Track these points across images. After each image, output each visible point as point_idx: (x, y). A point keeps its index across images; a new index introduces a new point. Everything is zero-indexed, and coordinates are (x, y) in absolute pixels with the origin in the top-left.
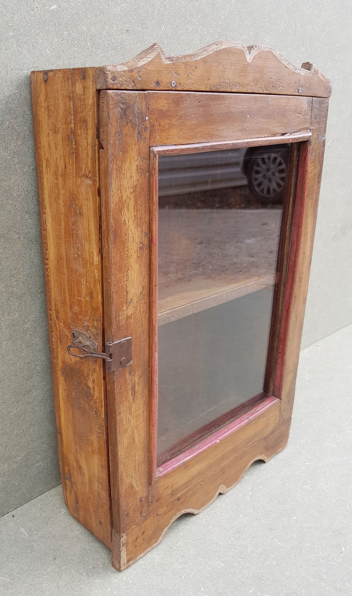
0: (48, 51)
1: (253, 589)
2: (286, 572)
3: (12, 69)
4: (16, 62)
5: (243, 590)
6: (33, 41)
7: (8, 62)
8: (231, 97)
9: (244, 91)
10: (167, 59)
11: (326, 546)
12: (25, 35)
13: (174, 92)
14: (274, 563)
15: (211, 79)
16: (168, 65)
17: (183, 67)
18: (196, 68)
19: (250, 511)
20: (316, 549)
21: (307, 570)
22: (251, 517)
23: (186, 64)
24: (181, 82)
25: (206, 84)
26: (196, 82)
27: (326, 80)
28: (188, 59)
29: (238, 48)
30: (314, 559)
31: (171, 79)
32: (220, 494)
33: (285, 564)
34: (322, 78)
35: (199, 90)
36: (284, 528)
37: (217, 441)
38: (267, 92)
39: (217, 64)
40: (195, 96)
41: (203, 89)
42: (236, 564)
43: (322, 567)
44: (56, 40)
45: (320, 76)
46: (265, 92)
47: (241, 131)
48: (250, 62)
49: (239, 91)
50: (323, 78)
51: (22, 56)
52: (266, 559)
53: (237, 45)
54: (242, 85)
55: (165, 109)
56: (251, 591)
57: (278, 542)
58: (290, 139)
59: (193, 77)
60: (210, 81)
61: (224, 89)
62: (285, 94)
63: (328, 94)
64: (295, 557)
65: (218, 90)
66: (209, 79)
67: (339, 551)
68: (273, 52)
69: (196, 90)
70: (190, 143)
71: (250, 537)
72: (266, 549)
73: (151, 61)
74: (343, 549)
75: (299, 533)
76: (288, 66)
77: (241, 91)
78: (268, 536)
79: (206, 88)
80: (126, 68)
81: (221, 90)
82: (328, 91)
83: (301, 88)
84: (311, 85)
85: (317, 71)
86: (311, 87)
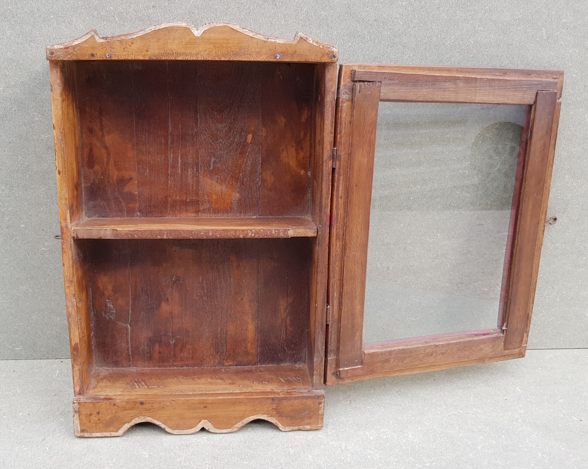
0: (81, 26)
3: (54, 39)
4: (56, 35)
6: (69, 20)
7: (50, 35)
9: (192, 59)
10: (101, 38)
12: (63, 17)
15: (150, 51)
16: (103, 43)
17: (118, 44)
18: (133, 44)
23: (121, 42)
24: (116, 54)
25: (145, 54)
26: (132, 53)
27: (323, 46)
28: (123, 38)
29: (182, 26)
31: (106, 52)
32: (203, 429)
34: (315, 44)
35: (137, 59)
38: (225, 59)
39: (155, 40)
41: (142, 58)
44: (87, 18)
45: (311, 42)
48: (198, 36)
49: (186, 59)
50: (317, 44)
51: (61, 30)
53: (179, 24)
54: (189, 54)
59: (129, 50)
63: (331, 59)
66: (148, 51)
68: (230, 26)
69: (134, 59)
73: (85, 41)
76: (255, 37)
79: (144, 57)
80: (62, 47)
81: (163, 59)
82: (330, 56)
83: (280, 55)
84: (296, 51)
85: (305, 39)
86: (297, 54)
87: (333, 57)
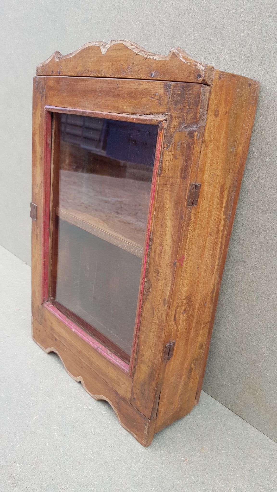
1: (3, 396)
2: (10, 418)
5: (4, 391)
8: (88, 80)
9: (99, 75)
10: (57, 58)
11: (24, 452)
13: (57, 76)
14: (19, 411)
15: (78, 68)
16: (57, 61)
17: (64, 62)
18: (70, 62)
19: (67, 405)
20: (23, 443)
21: (7, 432)
22: (62, 404)
23: (66, 60)
24: (62, 71)
25: (75, 71)
26: (70, 70)
27: (191, 63)
28: (67, 57)
29: (96, 45)
30: (15, 439)
31: (58, 69)
32: (80, 382)
33: (16, 418)
34: (184, 61)
35: (71, 75)
36: (48, 425)
37: (73, 329)
38: (118, 76)
39: (81, 58)
40: (67, 79)
41: (73, 75)
42: (24, 390)
43: (6, 443)
45: (181, 59)
46: (116, 77)
47: (94, 104)
48: (104, 54)
49: (95, 76)
50: (186, 61)
52: (23, 407)
53: (95, 44)
54: (98, 71)
55: (52, 85)
56: (2, 395)
57: (35, 418)
58: (134, 118)
59: (69, 68)
60: (77, 70)
61: (85, 75)
62: (136, 78)
63: (196, 78)
64: (19, 426)
65: (82, 75)
66: (77, 68)
67: (17, 461)
68: (124, 44)
69: (69, 75)
70: (63, 107)
71: (43, 400)
72: (31, 409)
73: (51, 60)
74: (18, 465)
75: (41, 434)
76: (139, 53)
77: (97, 76)
78: (42, 412)
79: (74, 74)
81: (84, 75)
82: (196, 75)
83: (155, 72)
84: (167, 69)
85: (177, 54)
86: (168, 72)
87: (199, 77)
